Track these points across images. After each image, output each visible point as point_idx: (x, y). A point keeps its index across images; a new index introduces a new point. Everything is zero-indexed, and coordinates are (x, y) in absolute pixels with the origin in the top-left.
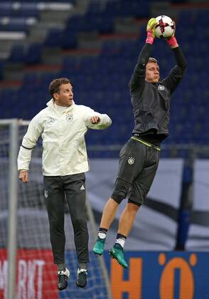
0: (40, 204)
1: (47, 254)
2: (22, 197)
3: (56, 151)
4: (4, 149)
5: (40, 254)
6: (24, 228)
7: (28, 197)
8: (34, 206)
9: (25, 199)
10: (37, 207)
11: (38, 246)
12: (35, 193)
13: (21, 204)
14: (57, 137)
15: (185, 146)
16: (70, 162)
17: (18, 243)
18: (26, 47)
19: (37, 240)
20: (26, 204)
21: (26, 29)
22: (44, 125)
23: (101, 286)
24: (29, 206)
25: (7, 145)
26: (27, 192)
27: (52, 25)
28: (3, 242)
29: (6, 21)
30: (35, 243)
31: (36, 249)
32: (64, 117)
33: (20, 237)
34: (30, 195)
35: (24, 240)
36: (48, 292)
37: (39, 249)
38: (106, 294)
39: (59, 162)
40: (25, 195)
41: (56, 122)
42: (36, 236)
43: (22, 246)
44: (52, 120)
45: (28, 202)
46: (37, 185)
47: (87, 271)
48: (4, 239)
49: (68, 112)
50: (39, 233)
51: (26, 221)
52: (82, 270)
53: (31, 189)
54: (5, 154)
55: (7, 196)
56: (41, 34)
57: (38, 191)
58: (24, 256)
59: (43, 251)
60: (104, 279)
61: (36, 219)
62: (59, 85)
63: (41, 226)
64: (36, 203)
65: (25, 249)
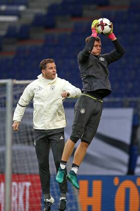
0: (29, 141)
1: (34, 178)
2: (16, 136)
3: (42, 111)
4: (3, 101)
5: (29, 178)
6: (17, 158)
7: (20, 136)
8: (24, 143)
9: (18, 138)
10: (26, 144)
11: (27, 171)
12: (25, 133)
13: (15, 141)
14: (43, 101)
15: (135, 99)
16: (51, 120)
17: (13, 169)
18: (18, 26)
19: (26, 167)
20: (19, 141)
21: (18, 14)
22: (35, 91)
23: (74, 201)
24: (21, 143)
25: (5, 98)
26: (19, 133)
27: (37, 11)
28: (2, 169)
29: (3, 8)
30: (25, 170)
31: (25, 174)
32: (49, 87)
33: (14, 165)
34: (21, 134)
35: (17, 168)
36: (35, 205)
37: (28, 174)
38: (77, 207)
39: (44, 120)
40: (17, 135)
41: (43, 90)
42: (26, 165)
43: (15, 171)
44: (40, 88)
45: (20, 139)
46: (26, 128)
47: (66, 199)
48: (3, 167)
49: (52, 83)
50: (28, 162)
51: (18, 154)
52: (63, 198)
53: (22, 131)
54: (3, 105)
55: (5, 135)
56: (29, 17)
57: (27, 132)
58: (17, 179)
59: (31, 175)
60: (75, 196)
61: (26, 152)
62: (46, 64)
63: (29, 157)
64: (26, 140)
65: (18, 174)
